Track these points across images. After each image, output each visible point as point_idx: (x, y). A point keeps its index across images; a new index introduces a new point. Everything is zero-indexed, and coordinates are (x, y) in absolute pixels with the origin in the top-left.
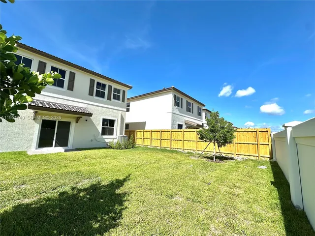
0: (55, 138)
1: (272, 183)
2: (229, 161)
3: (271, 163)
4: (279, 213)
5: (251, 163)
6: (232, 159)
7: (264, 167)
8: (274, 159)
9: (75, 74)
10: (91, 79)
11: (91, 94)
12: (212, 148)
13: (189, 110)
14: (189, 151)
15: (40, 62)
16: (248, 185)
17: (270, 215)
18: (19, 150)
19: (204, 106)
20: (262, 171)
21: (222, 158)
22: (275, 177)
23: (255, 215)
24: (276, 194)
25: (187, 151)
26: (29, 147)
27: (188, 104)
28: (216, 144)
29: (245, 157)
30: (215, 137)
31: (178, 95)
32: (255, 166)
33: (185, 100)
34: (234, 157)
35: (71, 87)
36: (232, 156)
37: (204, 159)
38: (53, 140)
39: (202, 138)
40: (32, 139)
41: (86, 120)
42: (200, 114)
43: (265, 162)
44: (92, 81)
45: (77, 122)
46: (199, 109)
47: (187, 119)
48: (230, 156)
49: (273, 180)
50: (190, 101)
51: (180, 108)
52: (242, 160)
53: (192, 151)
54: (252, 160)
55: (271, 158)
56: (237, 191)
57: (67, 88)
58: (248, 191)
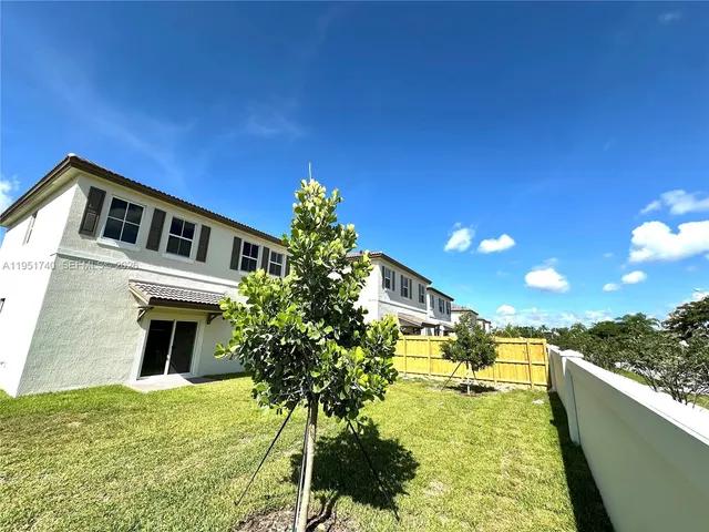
0: (169, 357)
1: (551, 422)
2: (490, 393)
3: (550, 394)
4: (558, 449)
5: (521, 395)
6: (492, 389)
7: (540, 402)
8: (553, 388)
9: (209, 229)
10: (236, 238)
11: (234, 266)
12: (464, 373)
13: (405, 293)
14: (418, 376)
15: (156, 210)
16: (524, 425)
17: (551, 450)
18: (111, 383)
19: (430, 283)
20: (538, 407)
21: (478, 390)
22: (555, 415)
23: (537, 451)
24: (555, 432)
25: (412, 376)
26: (126, 376)
27: (404, 282)
28: (470, 365)
29: (512, 386)
30: (468, 355)
31: (388, 266)
32: (528, 401)
33: (398, 275)
34: (496, 386)
35: (202, 257)
36: (492, 385)
37: (452, 392)
38: (166, 359)
39: (447, 356)
40: (133, 360)
41: (224, 319)
42: (422, 300)
43: (542, 393)
44: (237, 241)
45: (209, 322)
46: (421, 289)
47: (401, 310)
48: (488, 385)
49: (552, 418)
50: (406, 275)
51: (391, 290)
52: (507, 391)
53: (422, 376)
54: (522, 391)
55: (549, 386)
56: (514, 432)
57: (195, 257)
58: (525, 431)
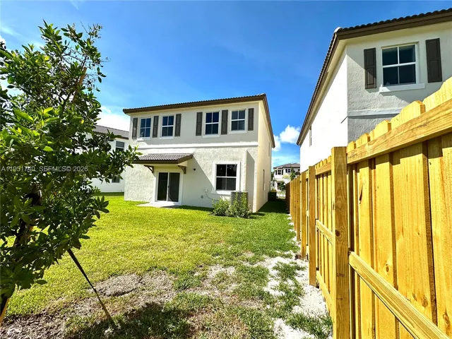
0: (167, 192)
9: (181, 115)
10: (197, 114)
11: (198, 133)
15: (155, 117)
41: (195, 169)
45: (185, 173)
57: (174, 135)
